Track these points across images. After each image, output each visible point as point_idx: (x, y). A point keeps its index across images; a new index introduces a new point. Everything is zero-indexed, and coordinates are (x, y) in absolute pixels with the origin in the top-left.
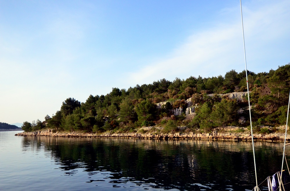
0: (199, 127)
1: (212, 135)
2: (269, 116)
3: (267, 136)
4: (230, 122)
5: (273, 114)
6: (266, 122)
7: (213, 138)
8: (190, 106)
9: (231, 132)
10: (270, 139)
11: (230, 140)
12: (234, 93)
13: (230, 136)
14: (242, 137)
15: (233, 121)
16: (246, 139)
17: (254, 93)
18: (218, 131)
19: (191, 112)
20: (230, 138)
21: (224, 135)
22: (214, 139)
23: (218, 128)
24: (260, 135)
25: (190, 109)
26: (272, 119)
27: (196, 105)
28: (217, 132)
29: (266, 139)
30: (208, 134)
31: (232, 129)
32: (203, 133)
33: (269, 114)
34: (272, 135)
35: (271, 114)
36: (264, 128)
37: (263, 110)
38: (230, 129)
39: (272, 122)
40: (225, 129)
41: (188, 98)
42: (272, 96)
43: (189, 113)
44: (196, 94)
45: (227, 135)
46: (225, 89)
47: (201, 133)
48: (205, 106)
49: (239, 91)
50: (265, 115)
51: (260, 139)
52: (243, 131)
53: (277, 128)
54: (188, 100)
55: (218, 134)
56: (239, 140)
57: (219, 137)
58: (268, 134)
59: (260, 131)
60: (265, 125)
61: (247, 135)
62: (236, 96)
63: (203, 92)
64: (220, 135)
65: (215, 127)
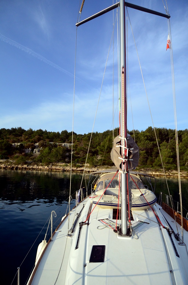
0: (41, 162)
1: (49, 167)
2: (81, 158)
3: (79, 169)
4: (61, 160)
5: (83, 158)
6: (79, 161)
7: (49, 169)
8: (37, 148)
9: (61, 166)
10: (80, 170)
11: (59, 171)
12: (65, 143)
13: (59, 169)
14: (66, 169)
15: (62, 159)
16: (68, 170)
17: (75, 145)
18: (53, 165)
19: (37, 152)
20: (59, 170)
21: (56, 168)
22: (50, 170)
23: (53, 163)
24: (75, 168)
25: (37, 150)
26: (82, 160)
27: (41, 148)
28: (52, 166)
29: (78, 171)
30: (46, 167)
31: (61, 164)
32: (43, 166)
33: (81, 157)
34: (81, 169)
35: (82, 157)
36: (78, 164)
37: (79, 155)
38: (60, 164)
39: (82, 161)
40: (57, 164)
41: (37, 143)
42: (84, 148)
43: (36, 153)
44: (42, 141)
45: (58, 168)
46: (60, 140)
47: (42, 166)
48: (47, 149)
49: (68, 143)
50: (79, 157)
51: (75, 170)
52: (67, 166)
53: (84, 165)
54: (36, 144)
55: (53, 167)
56: (64, 171)
57: (53, 169)
58: (80, 168)
59: (76, 166)
60: (78, 163)
61: (69, 168)
62: (66, 145)
63: (47, 140)
64: (54, 167)
65: (51, 163)
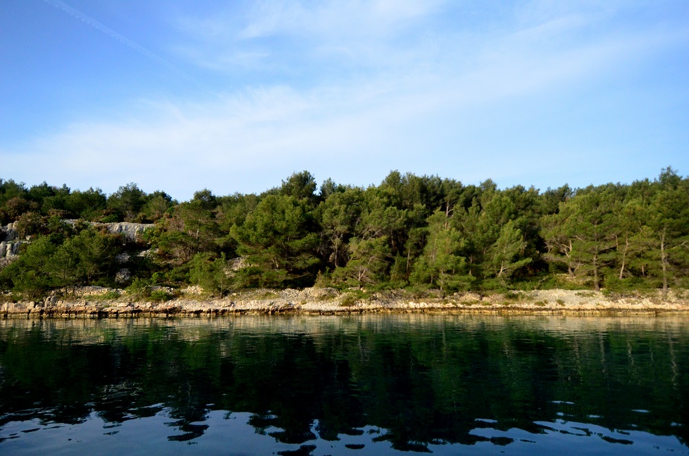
0: (11, 286)
1: (43, 306)
2: (175, 270)
3: (162, 306)
4: (95, 278)
5: (184, 267)
6: (166, 279)
7: (42, 312)
8: (12, 240)
9: (91, 298)
10: (165, 311)
11: (82, 315)
12: (123, 223)
13: (81, 309)
14: (108, 310)
15: (101, 276)
16: (117, 313)
17: (160, 227)
18: (60, 296)
19: (8, 252)
20: (80, 312)
21: (71, 305)
22: (44, 315)
23: (62, 290)
24: (149, 305)
25: (9, 246)
26: (178, 276)
27: (28, 238)
28: (56, 299)
29: (157, 312)
30: (32, 304)
31: (95, 293)
32: (19, 302)
33: (176, 266)
34: (171, 304)
35: (181, 265)
36: (159, 289)
37: (170, 258)
38: (88, 292)
39: (177, 280)
40: (78, 293)
41: (12, 221)
42: (183, 234)
43: (5, 256)
44: (29, 214)
45: (79, 305)
46: (107, 214)
47: (15, 302)
49: (133, 222)
50: (169, 267)
51: (147, 311)
52: (117, 296)
53: (182, 290)
54: (9, 225)
55: (59, 303)
56: (101, 315)
57: (56, 311)
58: (165, 301)
59: (150, 296)
60: (162, 286)
61: (122, 305)
62: (126, 230)
63: (54, 214)
64: (61, 305)
65: (53, 288)
